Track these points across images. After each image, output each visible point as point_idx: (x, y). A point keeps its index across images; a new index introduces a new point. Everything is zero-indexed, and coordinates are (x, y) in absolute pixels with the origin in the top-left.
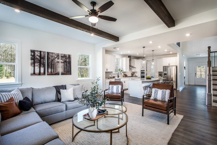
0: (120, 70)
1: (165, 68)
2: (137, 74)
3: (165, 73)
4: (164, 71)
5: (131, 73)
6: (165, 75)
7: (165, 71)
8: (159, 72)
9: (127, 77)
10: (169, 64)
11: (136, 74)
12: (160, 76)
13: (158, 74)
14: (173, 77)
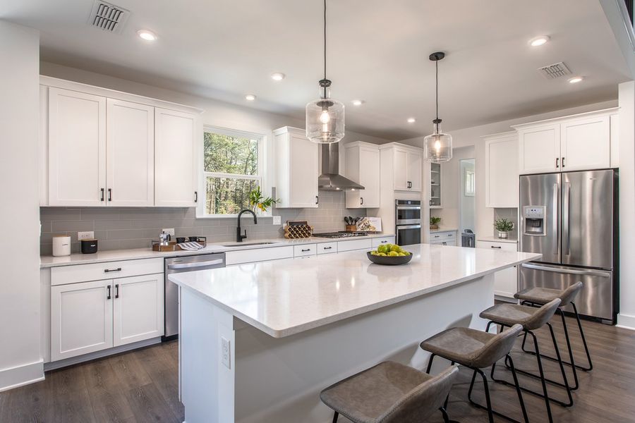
0: (261, 201)
1: (535, 185)
2: (378, 220)
3: (534, 215)
4: (524, 200)
5: (342, 214)
6: (533, 229)
7: (535, 203)
8: (496, 209)
9: (311, 239)
10: (561, 161)
11: (374, 222)
12: (503, 234)
13: (492, 222)
14: (581, 241)
